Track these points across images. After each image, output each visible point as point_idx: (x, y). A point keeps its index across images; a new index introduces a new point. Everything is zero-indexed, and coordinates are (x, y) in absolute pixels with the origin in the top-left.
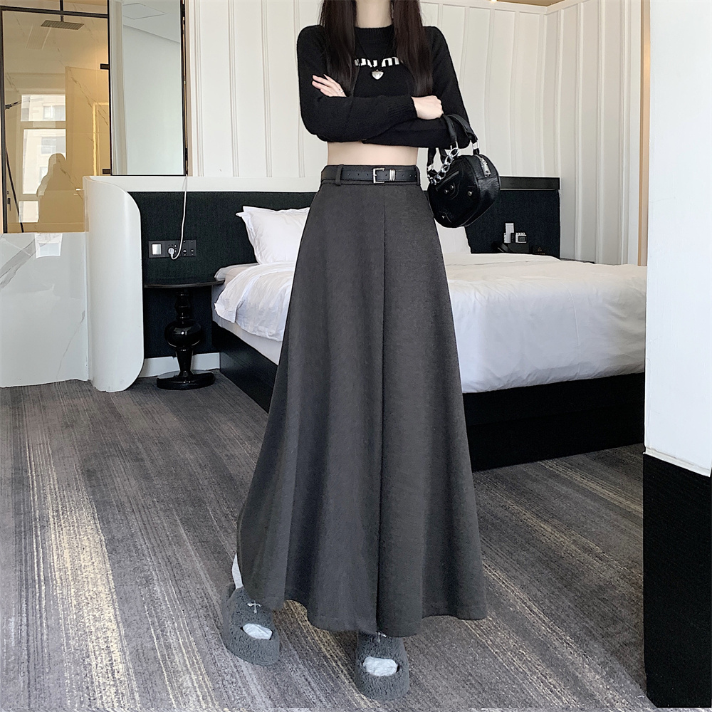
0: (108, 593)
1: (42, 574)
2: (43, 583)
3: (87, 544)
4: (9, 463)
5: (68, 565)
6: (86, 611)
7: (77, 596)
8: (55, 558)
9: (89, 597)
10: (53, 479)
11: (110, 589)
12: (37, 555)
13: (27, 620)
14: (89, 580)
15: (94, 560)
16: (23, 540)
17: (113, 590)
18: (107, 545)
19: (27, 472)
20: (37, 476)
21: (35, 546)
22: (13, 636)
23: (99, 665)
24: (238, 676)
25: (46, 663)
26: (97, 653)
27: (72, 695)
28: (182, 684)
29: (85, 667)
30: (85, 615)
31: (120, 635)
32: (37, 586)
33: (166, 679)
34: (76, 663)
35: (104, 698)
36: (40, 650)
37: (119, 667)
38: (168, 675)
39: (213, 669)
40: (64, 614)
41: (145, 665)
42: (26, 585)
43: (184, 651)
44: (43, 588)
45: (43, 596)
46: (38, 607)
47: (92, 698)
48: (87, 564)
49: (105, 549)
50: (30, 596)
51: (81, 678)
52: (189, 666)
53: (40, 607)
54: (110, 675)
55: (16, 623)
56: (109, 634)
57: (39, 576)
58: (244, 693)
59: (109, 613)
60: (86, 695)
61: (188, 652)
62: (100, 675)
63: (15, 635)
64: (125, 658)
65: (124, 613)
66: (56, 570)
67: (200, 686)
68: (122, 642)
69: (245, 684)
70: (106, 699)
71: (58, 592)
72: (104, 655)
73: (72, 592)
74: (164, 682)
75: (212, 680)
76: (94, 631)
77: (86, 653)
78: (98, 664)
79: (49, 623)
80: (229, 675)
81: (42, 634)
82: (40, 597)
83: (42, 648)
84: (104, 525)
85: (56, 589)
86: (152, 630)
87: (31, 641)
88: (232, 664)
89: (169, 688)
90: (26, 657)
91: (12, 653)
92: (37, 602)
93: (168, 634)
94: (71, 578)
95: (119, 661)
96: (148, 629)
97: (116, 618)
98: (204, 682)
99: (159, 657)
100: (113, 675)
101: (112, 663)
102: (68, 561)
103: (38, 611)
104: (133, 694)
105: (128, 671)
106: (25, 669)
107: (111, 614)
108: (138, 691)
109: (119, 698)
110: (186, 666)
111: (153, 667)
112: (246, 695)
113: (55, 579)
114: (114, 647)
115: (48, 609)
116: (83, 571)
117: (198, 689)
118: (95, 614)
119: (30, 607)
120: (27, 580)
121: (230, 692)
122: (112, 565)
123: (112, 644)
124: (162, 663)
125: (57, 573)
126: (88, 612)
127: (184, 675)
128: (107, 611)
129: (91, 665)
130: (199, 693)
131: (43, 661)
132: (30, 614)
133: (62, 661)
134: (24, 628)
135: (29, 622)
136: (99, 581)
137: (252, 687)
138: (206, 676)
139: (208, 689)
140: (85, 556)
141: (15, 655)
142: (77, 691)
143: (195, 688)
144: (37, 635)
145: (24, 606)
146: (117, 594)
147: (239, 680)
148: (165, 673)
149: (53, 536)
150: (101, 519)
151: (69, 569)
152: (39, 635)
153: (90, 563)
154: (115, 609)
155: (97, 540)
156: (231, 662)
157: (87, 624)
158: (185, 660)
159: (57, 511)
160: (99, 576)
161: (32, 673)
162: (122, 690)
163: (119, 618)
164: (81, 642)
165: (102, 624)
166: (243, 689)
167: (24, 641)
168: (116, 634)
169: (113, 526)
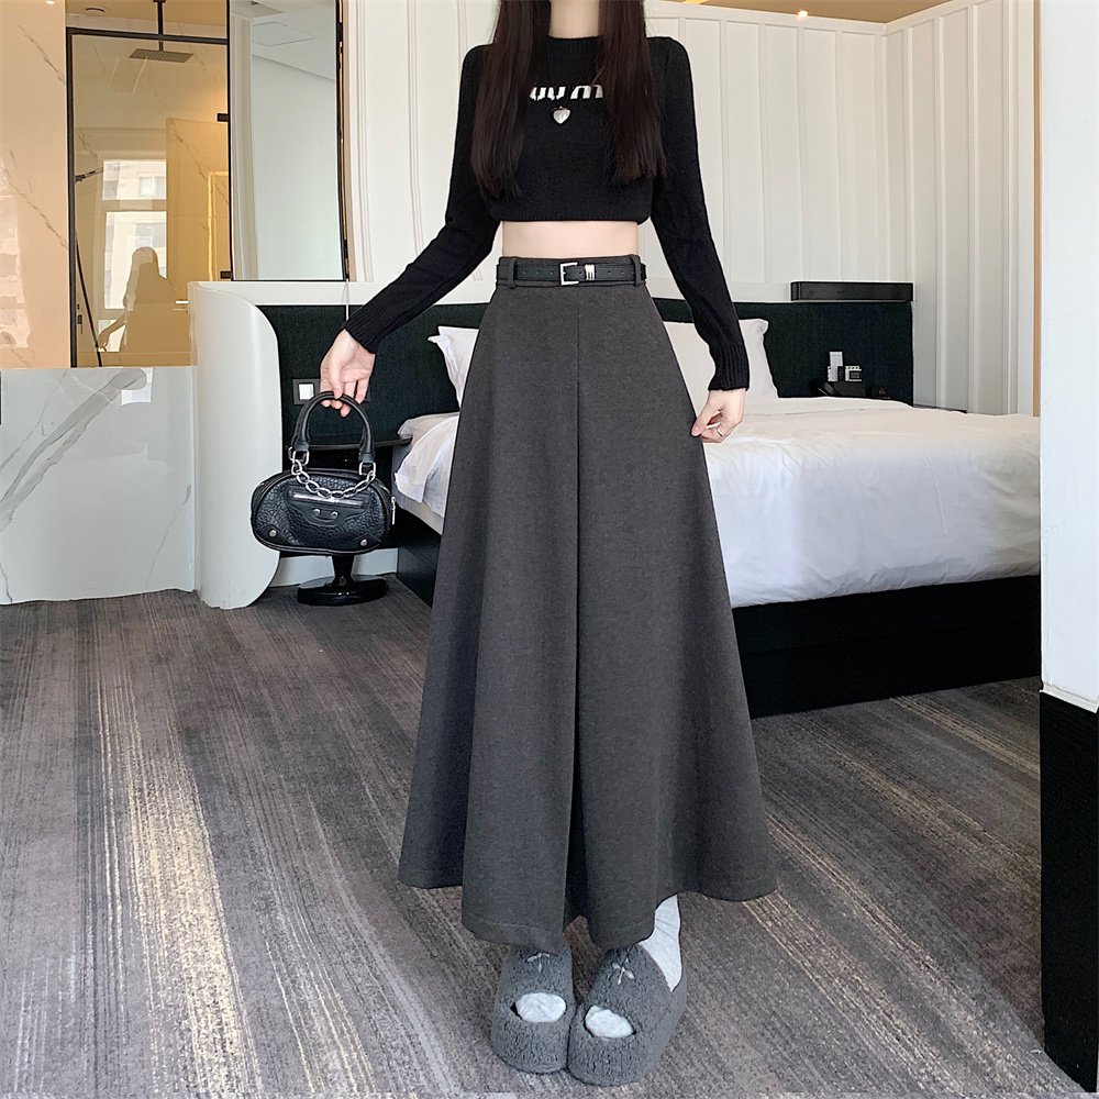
0: (214, 918)
1: (117, 886)
2: (118, 901)
3: (184, 842)
4: (71, 715)
5: (156, 873)
6: (182, 945)
7: (169, 920)
8: (137, 861)
9: (187, 924)
10: (136, 741)
11: (217, 914)
12: (111, 857)
13: (95, 960)
14: (187, 896)
15: (193, 867)
16: (89, 834)
17: (221, 915)
18: (212, 844)
19: (97, 729)
20: (112, 736)
21: (107, 843)
22: (73, 986)
23: (203, 1031)
24: (412, 1052)
25: (123, 1029)
26: (200, 1011)
27: (162, 1080)
28: (326, 1066)
29: (181, 1034)
30: (182, 951)
31: (233, 983)
32: (110, 906)
33: (303, 1056)
34: (168, 1028)
35: (210, 1085)
36: (113, 1008)
37: (233, 1034)
38: (306, 1051)
39: (374, 1041)
40: (150, 949)
41: (270, 1033)
42: (93, 903)
43: (328, 1014)
44: (119, 908)
45: (119, 921)
46: (110, 939)
47: (192, 1085)
48: (183, 872)
49: (209, 850)
50: (100, 921)
51: (176, 1053)
52: (336, 1037)
53: (114, 939)
54: (219, 1047)
55: (78, 964)
56: (217, 982)
57: (113, 890)
58: (422, 1078)
59: (216, 949)
60: (182, 1080)
61: (333, 1016)
62: (204, 1047)
63: (76, 984)
64: (241, 1021)
65: (238, 951)
66: (138, 880)
67: (354, 1069)
68: (236, 995)
69: (424, 1064)
70: (213, 1086)
71: (141, 914)
72: (209, 1015)
73: (162, 915)
74: (300, 1062)
75: (372, 1059)
76: (194, 976)
77: (184, 1011)
78: (200, 1029)
79: (128, 963)
80: (399, 1051)
81: (117, 982)
82: (114, 921)
83: (117, 1003)
84: (209, 813)
85: (137, 910)
86: (279, 979)
87: (100, 993)
88: (403, 1033)
89: (307, 1071)
90: (93, 1020)
91: (70, 1014)
92: (110, 930)
93: (302, 987)
94: (160, 894)
95: (233, 1025)
96: (273, 977)
97: (226, 957)
98: (361, 1062)
99: (292, 1021)
100: (223, 1047)
101: (222, 1029)
102: (157, 866)
103: (111, 946)
104: (253, 1078)
105: (246, 1041)
106: (91, 1040)
107: (219, 952)
108: (260, 1075)
109: (232, 1085)
110: (332, 1037)
111: (282, 1038)
112: (425, 1083)
113: (137, 895)
114: (225, 1003)
115: (125, 942)
116: (179, 882)
117: (350, 1074)
118: (195, 949)
119: (99, 938)
120: (94, 896)
121: (400, 1079)
122: (220, 875)
123: (222, 998)
124: (295, 1031)
125: (140, 885)
126: (186, 946)
127: (329, 1050)
128: (213, 947)
129: (189, 1030)
130: (352, 1081)
131: (118, 1024)
132: (99, 950)
133: (147, 1024)
134: (90, 972)
135: (98, 962)
136: (201, 898)
137: (436, 1069)
138: (363, 1053)
139: (366, 1074)
140: (180, 860)
141: (76, 1016)
142: (169, 1074)
143: (345, 1071)
144: (109, 982)
145: (90, 936)
146: (227, 922)
147: (414, 1059)
148: (300, 1047)
149: (134, 828)
150: (204, 803)
151: (158, 878)
152: (113, 983)
153: (188, 871)
154: (224, 943)
155: (198, 835)
156: (401, 1028)
157: (185, 966)
158: (330, 1028)
159: (141, 790)
160: (201, 892)
161: (102, 1046)
162: (236, 1072)
163: (231, 958)
164: (175, 994)
165: (206, 965)
166: (421, 1073)
167: (89, 992)
168: (227, 983)
169: (221, 815)
